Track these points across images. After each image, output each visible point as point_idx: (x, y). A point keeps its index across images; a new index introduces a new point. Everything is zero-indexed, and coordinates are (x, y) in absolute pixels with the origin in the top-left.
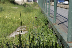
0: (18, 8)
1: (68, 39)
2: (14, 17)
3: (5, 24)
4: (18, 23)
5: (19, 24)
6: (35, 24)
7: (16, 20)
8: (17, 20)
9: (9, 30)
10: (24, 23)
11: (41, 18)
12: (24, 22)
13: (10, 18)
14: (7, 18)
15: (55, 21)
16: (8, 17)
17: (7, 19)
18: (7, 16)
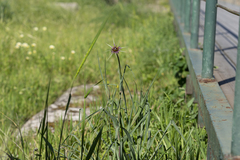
0: (77, 9)
1: (232, 143)
2: (52, 47)
3: (9, 74)
4: (68, 70)
5: (69, 78)
6: (139, 77)
7: (57, 60)
8: (63, 58)
9: (24, 102)
10: (93, 75)
11: (164, 54)
12: (91, 70)
13: (32, 48)
14: (19, 50)
15: (208, 70)
16: (25, 45)
17: (23, 52)
18: (23, 42)
